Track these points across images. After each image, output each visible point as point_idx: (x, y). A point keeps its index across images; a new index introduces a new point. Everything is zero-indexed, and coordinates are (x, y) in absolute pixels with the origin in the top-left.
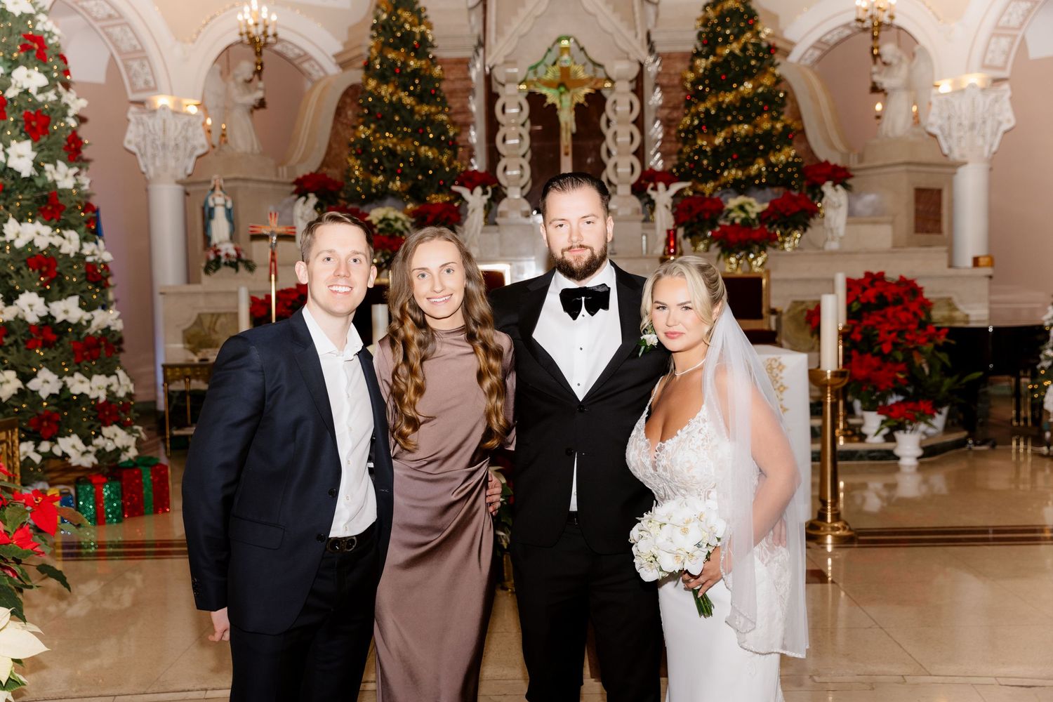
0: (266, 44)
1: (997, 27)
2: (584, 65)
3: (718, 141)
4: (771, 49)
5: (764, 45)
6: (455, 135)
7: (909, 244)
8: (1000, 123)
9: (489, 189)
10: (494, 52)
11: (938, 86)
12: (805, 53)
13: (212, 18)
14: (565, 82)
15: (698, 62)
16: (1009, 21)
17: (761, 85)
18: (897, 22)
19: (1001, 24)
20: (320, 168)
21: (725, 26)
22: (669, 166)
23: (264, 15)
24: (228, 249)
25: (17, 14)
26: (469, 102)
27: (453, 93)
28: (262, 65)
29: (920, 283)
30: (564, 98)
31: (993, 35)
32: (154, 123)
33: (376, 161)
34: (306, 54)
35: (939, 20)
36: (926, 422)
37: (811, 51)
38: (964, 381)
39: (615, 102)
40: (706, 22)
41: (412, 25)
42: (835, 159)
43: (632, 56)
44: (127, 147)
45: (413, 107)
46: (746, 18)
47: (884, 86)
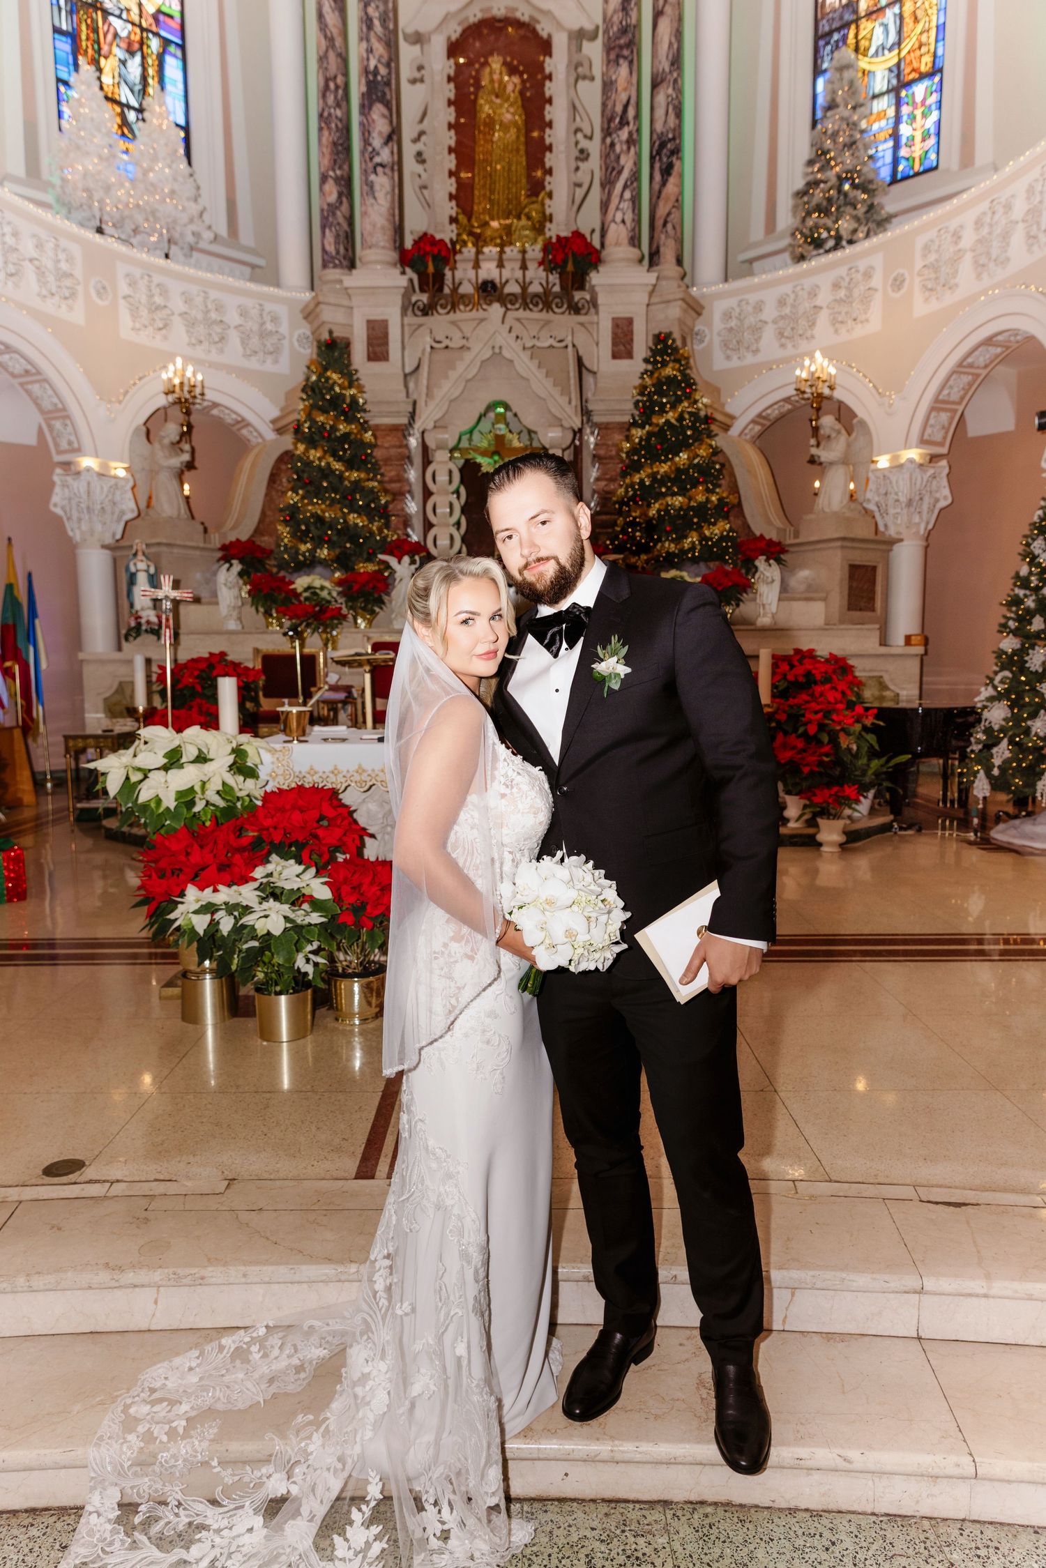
0: (193, 404)
2: (519, 433)
3: (652, 512)
4: (708, 420)
5: (702, 413)
6: (387, 502)
7: (842, 622)
8: (937, 500)
9: (417, 558)
10: (424, 417)
12: (745, 427)
13: (140, 379)
14: (499, 449)
15: (634, 431)
16: (949, 394)
17: (697, 456)
18: (838, 394)
19: (941, 397)
20: (252, 536)
21: (661, 394)
22: (603, 538)
23: (189, 374)
24: (149, 615)
26: (405, 471)
27: (387, 460)
28: (190, 427)
29: (851, 662)
31: (932, 409)
32: (79, 486)
33: (303, 527)
34: (243, 420)
35: (880, 393)
36: (850, 807)
37: (751, 426)
38: (892, 763)
40: (642, 389)
41: (342, 387)
42: (771, 535)
43: (566, 424)
44: (52, 508)
45: (342, 473)
46: (684, 386)
47: (823, 459)
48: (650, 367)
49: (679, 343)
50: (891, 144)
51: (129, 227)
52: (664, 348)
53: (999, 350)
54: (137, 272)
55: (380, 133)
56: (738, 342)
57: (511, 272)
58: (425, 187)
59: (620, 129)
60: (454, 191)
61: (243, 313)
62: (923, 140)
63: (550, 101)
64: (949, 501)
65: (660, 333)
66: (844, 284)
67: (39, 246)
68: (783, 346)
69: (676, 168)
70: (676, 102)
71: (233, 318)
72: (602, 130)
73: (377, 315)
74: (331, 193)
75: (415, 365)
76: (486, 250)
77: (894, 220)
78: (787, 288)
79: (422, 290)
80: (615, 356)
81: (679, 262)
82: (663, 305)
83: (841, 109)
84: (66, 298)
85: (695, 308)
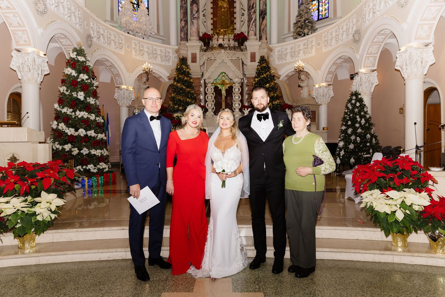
0: (149, 73)
1: (329, 72)
2: (228, 79)
4: (274, 76)
5: (272, 75)
6: (196, 96)
8: (330, 95)
9: (203, 109)
10: (205, 76)
11: (315, 86)
12: (284, 78)
13: (137, 67)
14: (223, 83)
15: (256, 79)
16: (332, 70)
17: (271, 85)
18: (304, 70)
19: (330, 71)
21: (262, 70)
22: (249, 104)
23: (149, 66)
25: (81, 61)
26: (200, 88)
27: (196, 86)
28: (148, 78)
30: (223, 87)
31: (328, 74)
32: (122, 92)
33: (176, 102)
34: (160, 76)
35: (315, 70)
39: (235, 88)
40: (258, 69)
41: (185, 69)
42: (290, 103)
43: (239, 77)
44: (115, 98)
45: (185, 89)
46: (268, 68)
47: (302, 86)
48: (259, 64)
49: (266, 58)
50: (317, 11)
51: (135, 32)
52: (263, 60)
53: (343, 60)
54: (137, 42)
55: (195, 10)
56: (281, 58)
57: (226, 42)
58: (205, 22)
59: (252, 9)
60: (212, 23)
61: (161, 51)
62: (325, 11)
63: (235, 2)
64: (333, 96)
65: (262, 56)
66: (306, 44)
67: (115, 37)
68: (292, 58)
69: (265, 18)
70: (265, 3)
71: (159, 52)
72: (248, 9)
73: (194, 52)
74: (183, 24)
75: (203, 63)
76: (220, 36)
77: (317, 30)
78: (293, 45)
79: (204, 46)
80: (251, 61)
81: (266, 39)
82: (262, 49)
83: (304, 5)
84: (120, 49)
85: (271, 50)
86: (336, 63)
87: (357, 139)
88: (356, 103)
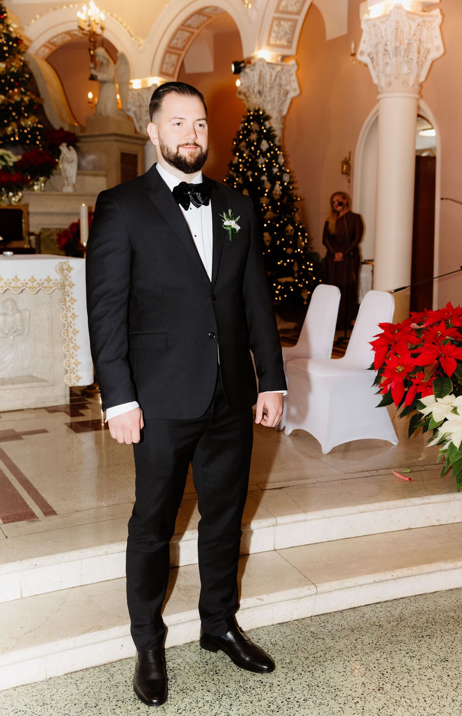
1: (169, 46)
4: (18, 40)
5: (13, 36)
11: (131, 84)
12: (39, 49)
16: (176, 43)
19: (172, 45)
31: (167, 52)
35: (132, 36)
37: (43, 49)
42: (67, 127)
47: (99, 78)
53: (205, 18)
86: (189, 26)
87: (263, 236)
88: (259, 141)
